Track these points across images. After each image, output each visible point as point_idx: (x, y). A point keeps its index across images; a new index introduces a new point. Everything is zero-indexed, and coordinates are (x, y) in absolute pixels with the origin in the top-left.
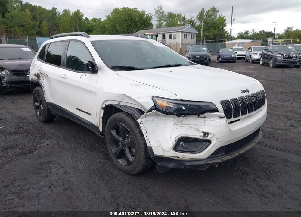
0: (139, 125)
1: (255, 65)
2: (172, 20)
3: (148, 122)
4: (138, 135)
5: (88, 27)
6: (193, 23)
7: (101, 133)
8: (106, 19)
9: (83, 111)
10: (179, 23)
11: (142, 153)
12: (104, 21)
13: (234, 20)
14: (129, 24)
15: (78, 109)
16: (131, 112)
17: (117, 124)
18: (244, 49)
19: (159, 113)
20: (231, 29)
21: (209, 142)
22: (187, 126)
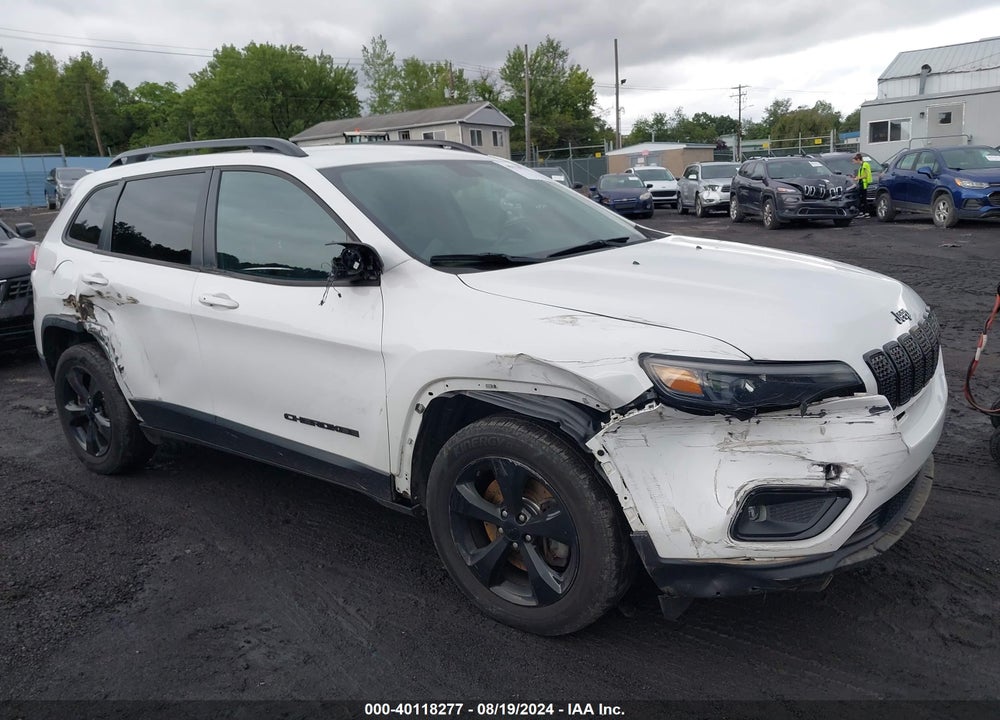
0: (595, 458)
1: (715, 221)
2: (419, 86)
3: (627, 446)
4: (587, 494)
5: (129, 113)
6: (491, 92)
7: (401, 498)
8: (193, 83)
9: (321, 425)
10: (447, 95)
11: (607, 559)
12: (186, 93)
13: (623, 81)
14: (279, 101)
15: (295, 419)
16: (552, 416)
17: (488, 461)
18: (669, 173)
19: (669, 411)
20: (618, 110)
21: (845, 494)
22: (765, 448)
